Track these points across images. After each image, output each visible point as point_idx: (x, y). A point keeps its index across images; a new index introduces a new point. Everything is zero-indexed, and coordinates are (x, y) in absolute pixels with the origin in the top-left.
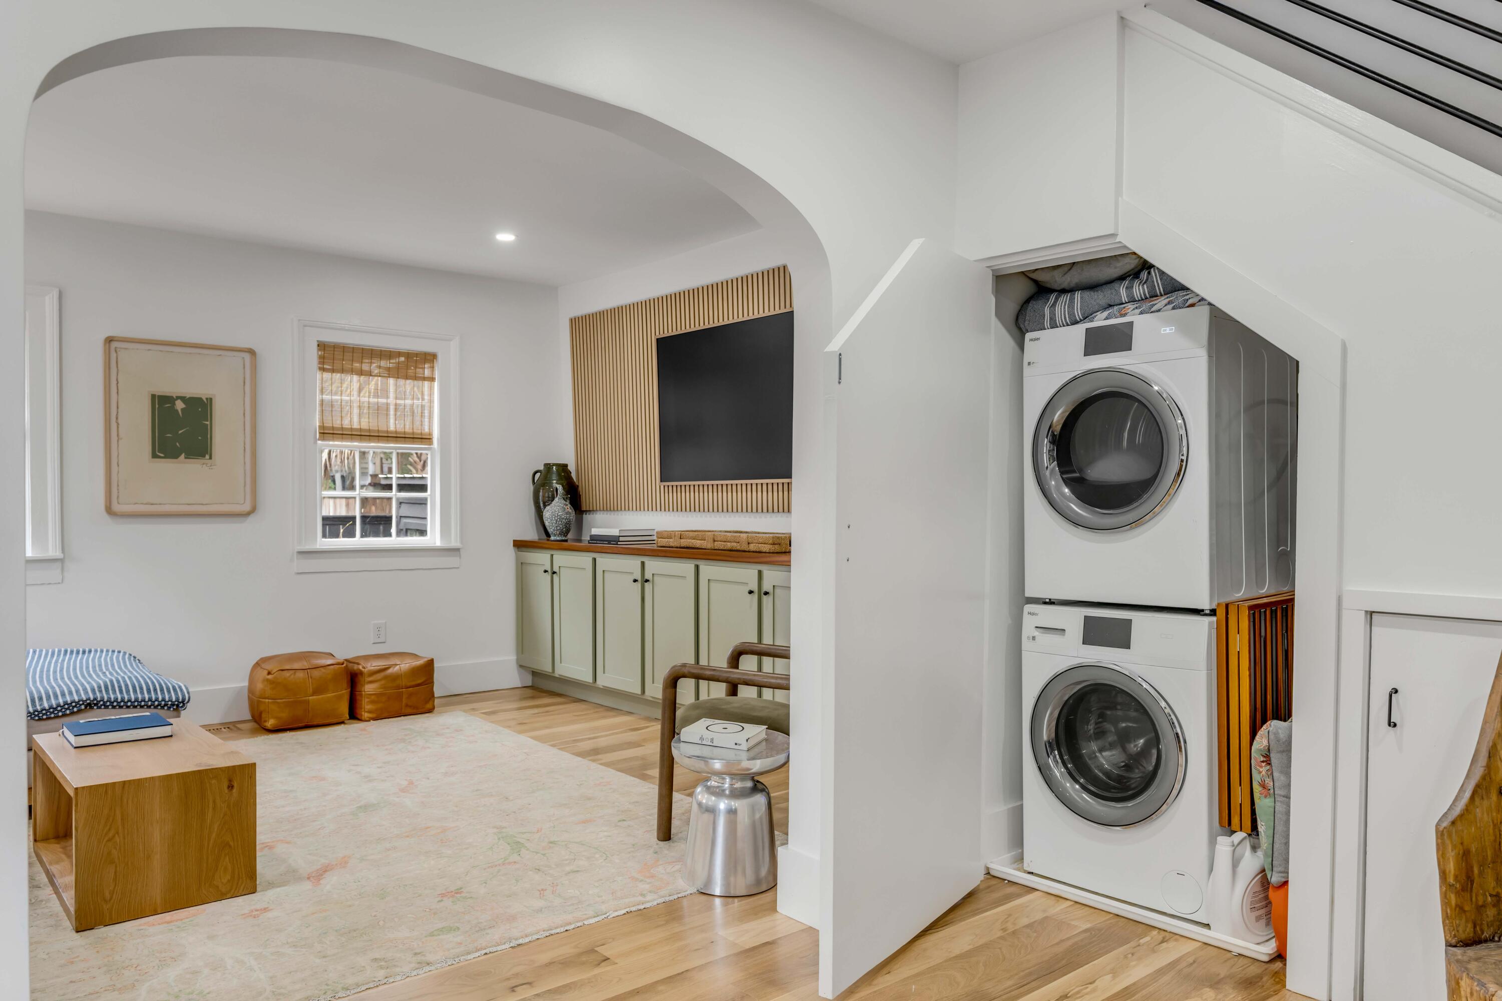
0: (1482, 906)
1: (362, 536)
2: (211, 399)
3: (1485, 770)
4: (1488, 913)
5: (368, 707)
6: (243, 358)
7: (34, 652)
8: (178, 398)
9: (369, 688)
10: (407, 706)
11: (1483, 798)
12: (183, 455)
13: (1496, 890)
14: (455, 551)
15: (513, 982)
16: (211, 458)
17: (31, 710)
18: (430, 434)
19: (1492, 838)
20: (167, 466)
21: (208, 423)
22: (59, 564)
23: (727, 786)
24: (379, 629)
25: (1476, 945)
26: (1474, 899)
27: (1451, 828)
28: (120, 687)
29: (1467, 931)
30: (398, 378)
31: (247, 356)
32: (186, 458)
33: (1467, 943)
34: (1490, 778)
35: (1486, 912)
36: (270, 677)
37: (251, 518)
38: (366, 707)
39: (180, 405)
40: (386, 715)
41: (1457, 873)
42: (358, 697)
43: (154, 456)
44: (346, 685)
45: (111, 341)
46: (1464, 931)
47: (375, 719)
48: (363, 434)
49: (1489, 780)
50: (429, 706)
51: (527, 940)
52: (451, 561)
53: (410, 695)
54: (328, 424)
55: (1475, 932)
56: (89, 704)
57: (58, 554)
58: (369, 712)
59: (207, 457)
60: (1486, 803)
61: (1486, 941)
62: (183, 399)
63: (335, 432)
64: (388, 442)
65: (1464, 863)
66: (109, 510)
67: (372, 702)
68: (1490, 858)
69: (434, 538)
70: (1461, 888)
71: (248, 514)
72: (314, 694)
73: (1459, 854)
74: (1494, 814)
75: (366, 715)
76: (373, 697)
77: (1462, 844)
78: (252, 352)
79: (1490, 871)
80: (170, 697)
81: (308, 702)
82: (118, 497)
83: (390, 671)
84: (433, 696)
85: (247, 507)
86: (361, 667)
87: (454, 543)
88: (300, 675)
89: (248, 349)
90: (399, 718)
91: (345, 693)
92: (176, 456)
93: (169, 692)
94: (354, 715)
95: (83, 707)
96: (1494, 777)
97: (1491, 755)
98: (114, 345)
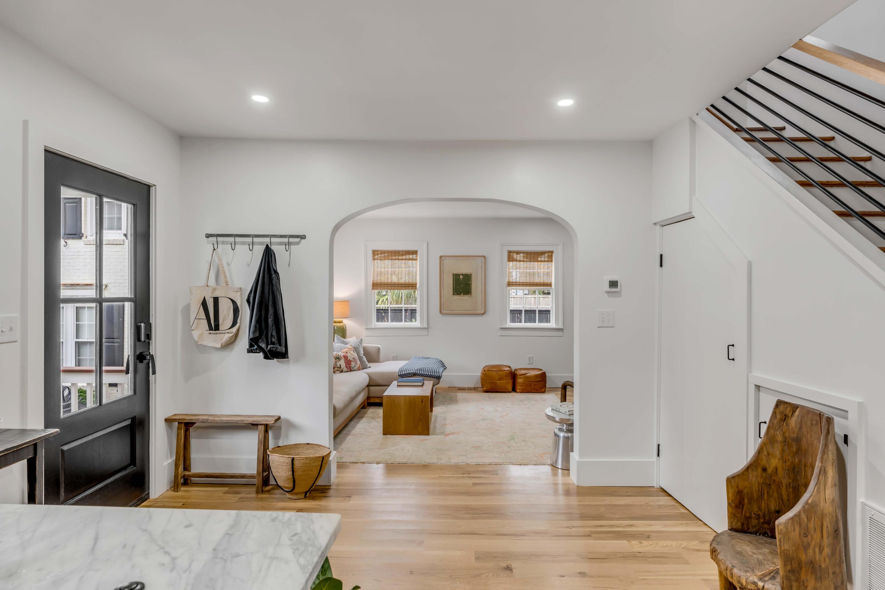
0: (748, 517)
1: (525, 323)
2: (471, 274)
3: (756, 458)
4: (753, 521)
5: (519, 387)
6: (482, 259)
7: (415, 357)
8: (461, 274)
9: (520, 380)
10: (533, 389)
11: (753, 470)
12: (462, 294)
13: (758, 512)
14: (561, 330)
15: (464, 472)
16: (471, 295)
17: (400, 374)
18: (551, 283)
19: (757, 489)
20: (457, 297)
21: (470, 282)
22: (427, 330)
23: (565, 428)
24: (530, 358)
25: (743, 533)
26: (744, 513)
27: (731, 479)
28: (424, 370)
29: (739, 525)
30: (534, 262)
31: (483, 258)
32: (463, 295)
33: (736, 530)
34: (758, 463)
35: (751, 520)
36: (484, 372)
37: (485, 315)
38: (518, 387)
39: (461, 277)
40: (525, 391)
41: (733, 499)
42: (516, 384)
43: (454, 294)
44: (511, 378)
45: (441, 257)
46: (735, 525)
47: (521, 392)
48: (524, 284)
49: (757, 463)
50: (543, 390)
51: (482, 464)
52: (560, 334)
53: (535, 385)
54: (511, 280)
55: (742, 527)
56: (414, 374)
57: (427, 327)
58: (519, 389)
59: (470, 294)
60: (755, 473)
61: (751, 533)
62: (462, 275)
63: (513, 284)
64: (533, 286)
65: (738, 496)
66: (441, 312)
67: (520, 386)
68: (755, 498)
69: (552, 324)
70: (735, 506)
71: (483, 314)
72: (498, 380)
73: (735, 491)
74: (759, 479)
75: (518, 391)
76: (521, 384)
77: (737, 487)
78: (484, 257)
79: (755, 503)
80: (436, 374)
81: (496, 383)
82: (443, 308)
83: (528, 375)
84: (545, 386)
85: (483, 312)
86: (517, 372)
87: (561, 326)
88: (495, 373)
89: (483, 256)
90: (530, 393)
91: (511, 381)
92: (460, 295)
93: (436, 373)
94: (514, 390)
95: (413, 375)
96: (760, 462)
97: (760, 452)
98: (442, 258)
